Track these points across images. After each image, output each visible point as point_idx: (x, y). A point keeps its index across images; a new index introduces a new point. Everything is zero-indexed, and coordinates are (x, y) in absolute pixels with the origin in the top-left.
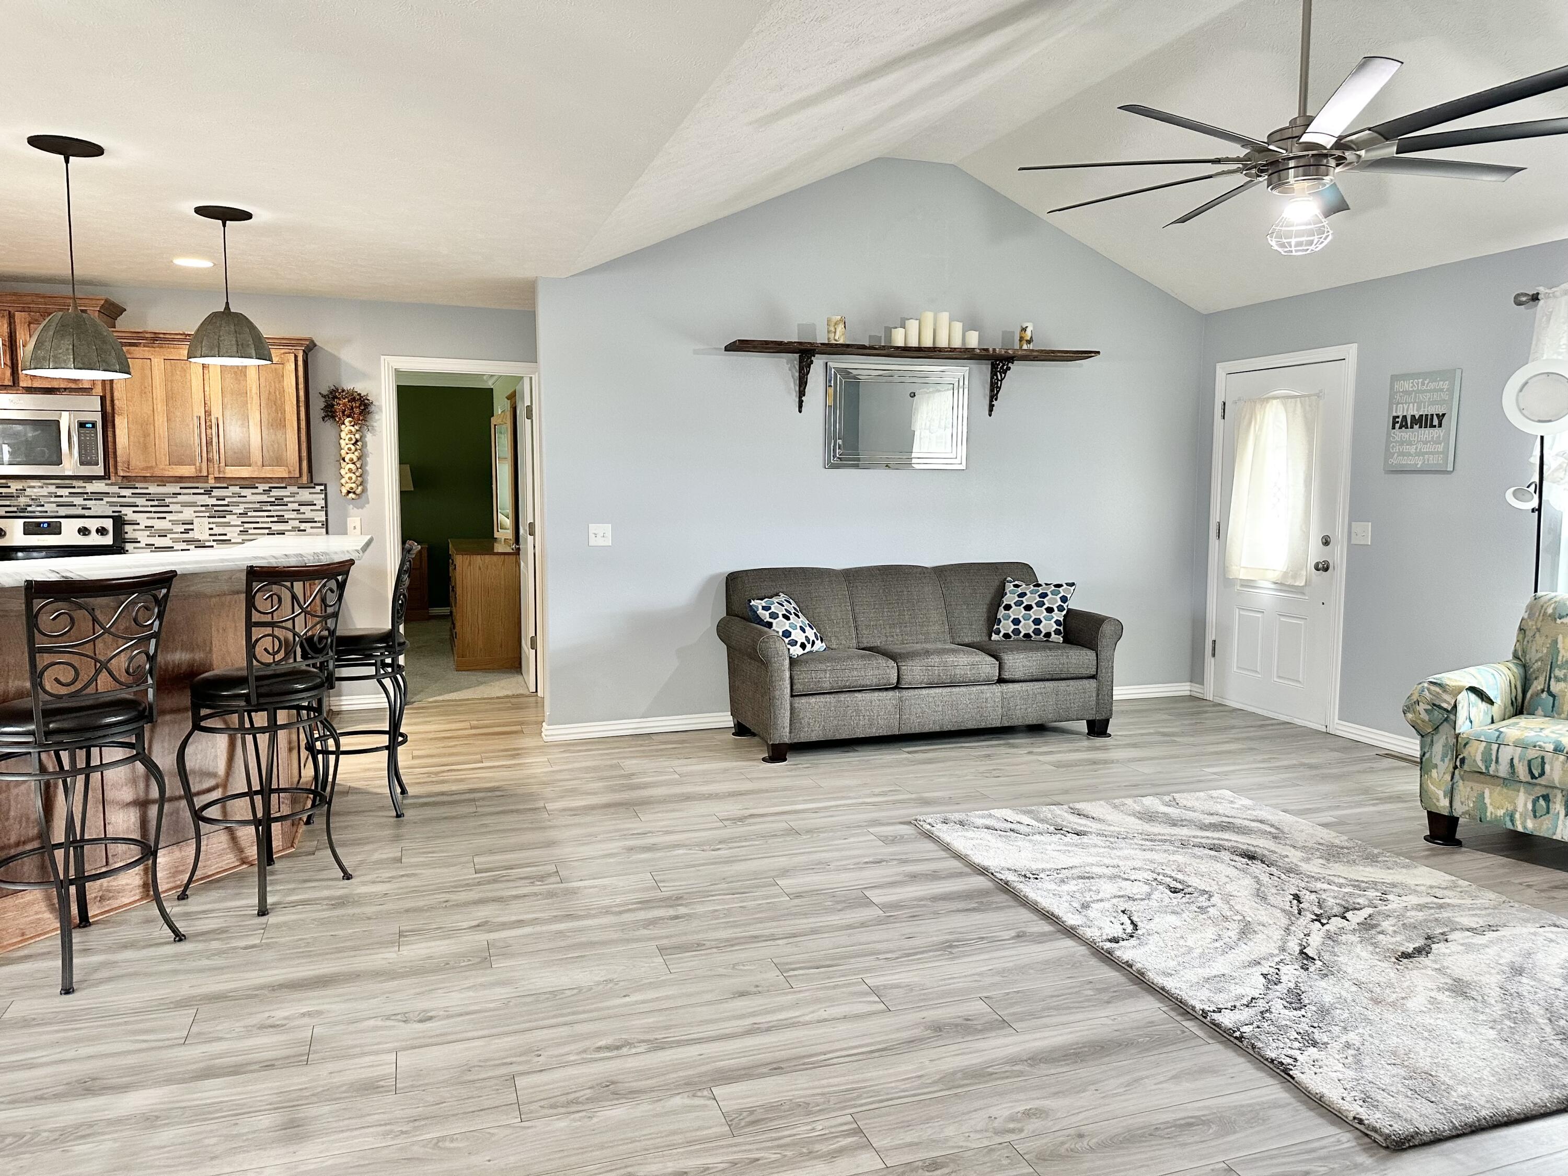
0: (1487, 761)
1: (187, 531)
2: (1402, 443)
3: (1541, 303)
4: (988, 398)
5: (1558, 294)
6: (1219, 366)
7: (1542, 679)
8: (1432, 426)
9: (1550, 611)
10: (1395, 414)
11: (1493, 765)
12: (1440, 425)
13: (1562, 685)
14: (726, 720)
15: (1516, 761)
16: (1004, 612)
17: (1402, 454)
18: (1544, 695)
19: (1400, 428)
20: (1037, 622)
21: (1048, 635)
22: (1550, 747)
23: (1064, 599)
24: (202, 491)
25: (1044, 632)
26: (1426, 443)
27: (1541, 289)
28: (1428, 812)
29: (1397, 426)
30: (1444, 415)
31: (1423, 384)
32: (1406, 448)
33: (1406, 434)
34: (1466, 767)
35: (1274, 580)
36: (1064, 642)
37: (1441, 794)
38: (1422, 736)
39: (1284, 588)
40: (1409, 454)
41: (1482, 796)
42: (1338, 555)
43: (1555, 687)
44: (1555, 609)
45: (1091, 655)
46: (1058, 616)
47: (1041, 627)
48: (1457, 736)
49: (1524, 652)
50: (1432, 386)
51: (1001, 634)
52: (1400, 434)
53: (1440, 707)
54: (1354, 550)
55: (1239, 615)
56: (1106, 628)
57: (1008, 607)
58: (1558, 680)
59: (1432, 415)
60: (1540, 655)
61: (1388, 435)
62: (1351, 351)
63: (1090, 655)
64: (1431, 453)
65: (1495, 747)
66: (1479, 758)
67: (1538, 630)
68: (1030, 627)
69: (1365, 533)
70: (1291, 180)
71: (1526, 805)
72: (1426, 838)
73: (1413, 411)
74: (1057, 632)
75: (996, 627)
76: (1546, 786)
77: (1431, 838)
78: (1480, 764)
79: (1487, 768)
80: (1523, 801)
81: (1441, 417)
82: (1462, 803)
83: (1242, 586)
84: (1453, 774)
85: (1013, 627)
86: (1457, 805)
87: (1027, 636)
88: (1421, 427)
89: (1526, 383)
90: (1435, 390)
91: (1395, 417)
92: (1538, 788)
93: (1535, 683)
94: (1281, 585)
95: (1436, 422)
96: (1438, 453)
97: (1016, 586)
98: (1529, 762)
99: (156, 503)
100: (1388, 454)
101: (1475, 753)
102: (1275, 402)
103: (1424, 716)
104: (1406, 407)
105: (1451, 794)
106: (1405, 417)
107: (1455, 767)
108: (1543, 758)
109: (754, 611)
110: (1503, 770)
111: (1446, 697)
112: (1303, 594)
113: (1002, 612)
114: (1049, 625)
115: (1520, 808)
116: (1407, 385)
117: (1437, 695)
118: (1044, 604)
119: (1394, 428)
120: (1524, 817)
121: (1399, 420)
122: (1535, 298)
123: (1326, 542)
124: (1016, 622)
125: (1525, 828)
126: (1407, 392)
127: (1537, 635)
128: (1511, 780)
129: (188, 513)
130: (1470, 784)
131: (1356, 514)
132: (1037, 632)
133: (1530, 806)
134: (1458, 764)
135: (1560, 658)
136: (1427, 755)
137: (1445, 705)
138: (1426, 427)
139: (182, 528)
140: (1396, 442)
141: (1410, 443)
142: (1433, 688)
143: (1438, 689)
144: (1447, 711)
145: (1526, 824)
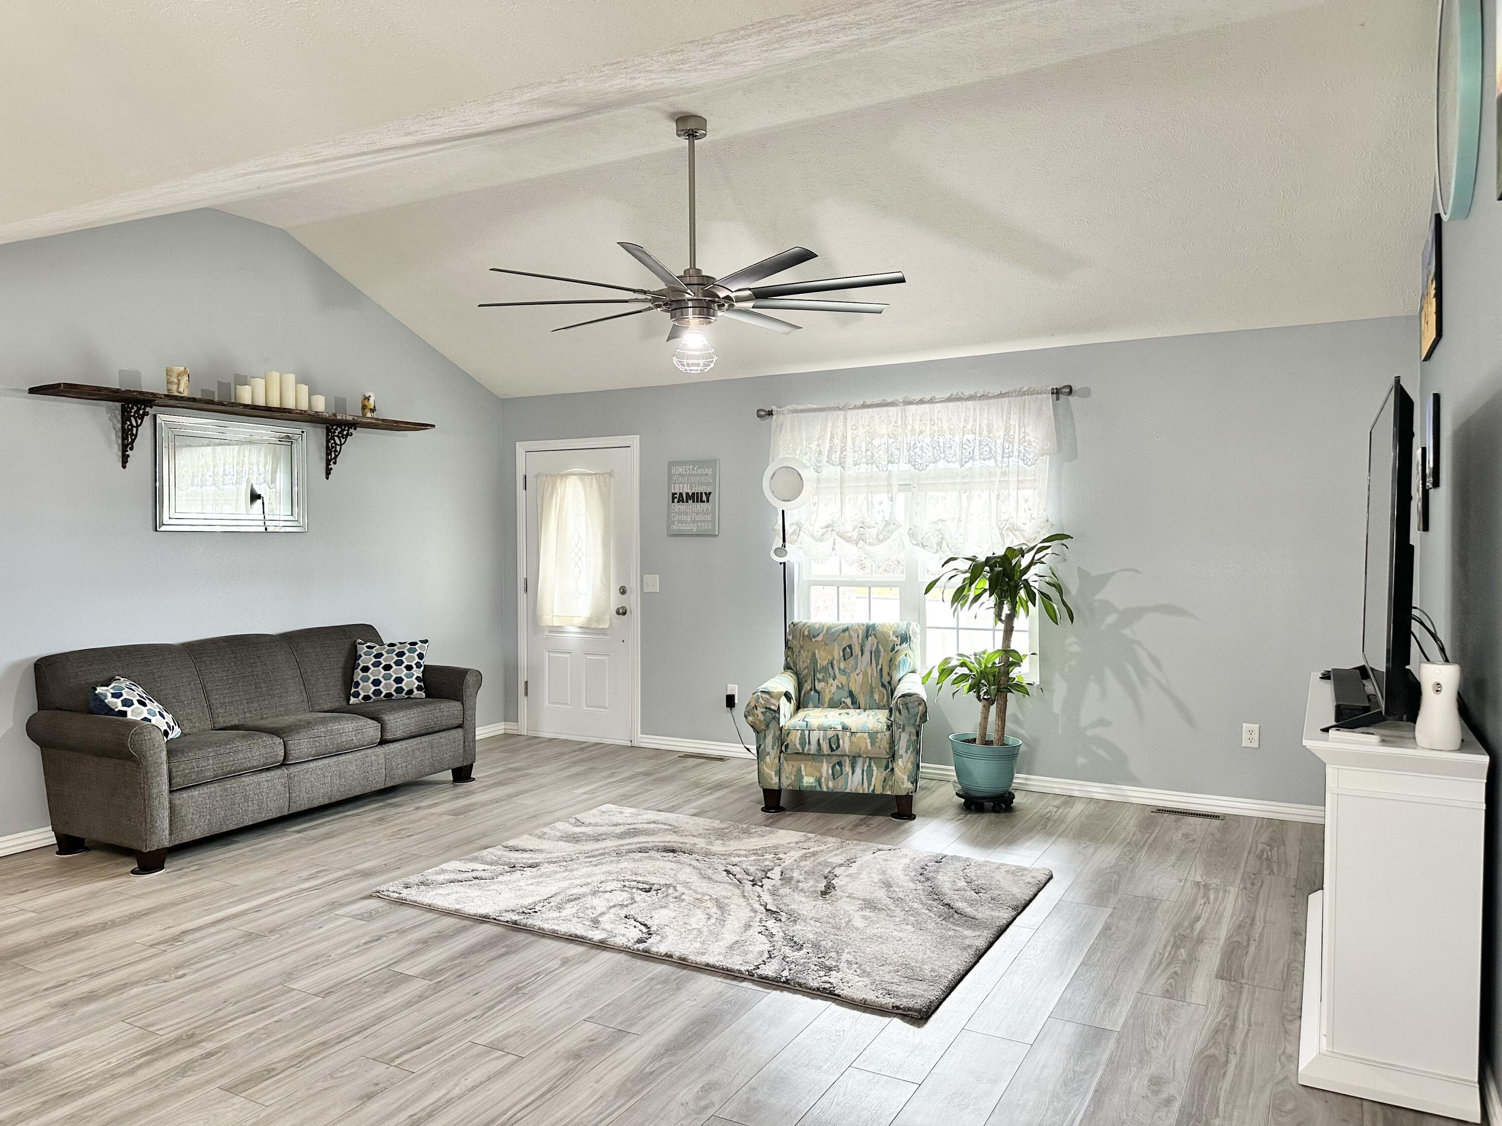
0: (803, 744)
2: (680, 513)
3: (774, 417)
4: (324, 462)
5: (785, 412)
6: (518, 444)
7: (809, 681)
8: (702, 501)
9: (806, 633)
10: (673, 491)
11: (807, 746)
12: (708, 501)
13: (822, 684)
14: (46, 836)
15: (821, 741)
16: (362, 674)
17: (680, 522)
18: (812, 693)
19: (678, 502)
20: (399, 680)
21: (410, 692)
22: (840, 728)
23: (421, 656)
25: (406, 689)
26: (698, 514)
27: (774, 408)
28: (765, 791)
29: (676, 500)
30: (710, 493)
31: (693, 469)
32: (684, 518)
33: (682, 507)
34: (789, 751)
35: (579, 625)
36: (426, 697)
37: (773, 773)
38: (758, 733)
39: (587, 631)
40: (686, 522)
41: (800, 770)
42: (633, 602)
43: (819, 686)
44: (809, 631)
45: (458, 704)
46: (417, 672)
47: (403, 685)
48: (781, 729)
49: (795, 663)
50: (700, 471)
51: (361, 697)
52: (678, 507)
53: (770, 709)
54: (646, 597)
55: (549, 656)
56: (470, 679)
57: (366, 669)
58: (820, 681)
59: (701, 493)
60: (805, 665)
61: (669, 508)
62: (635, 441)
63: (455, 706)
64: (702, 521)
65: (807, 732)
66: (797, 742)
67: (802, 647)
68: (392, 686)
69: (654, 583)
70: (690, 316)
71: (828, 771)
72: (762, 810)
73: (686, 489)
74: (419, 688)
75: (353, 690)
76: (839, 756)
77: (766, 809)
78: (798, 746)
79: (803, 749)
80: (826, 769)
81: (708, 495)
82: (787, 778)
83: (550, 632)
84: (780, 757)
85: (373, 688)
86: (784, 780)
87: (389, 695)
88: (694, 502)
89: (774, 474)
90: (703, 475)
91: (674, 494)
92: (834, 758)
93: (806, 685)
94: (586, 629)
95: (704, 498)
96: (707, 521)
97: (369, 647)
98: (830, 739)
100: (670, 522)
101: (795, 739)
102: (573, 477)
103: (761, 717)
104: (681, 486)
105: (779, 773)
106: (681, 494)
107: (781, 752)
108: (837, 736)
109: (100, 700)
110: (813, 748)
111: (773, 701)
112: (606, 634)
113: (359, 675)
114: (411, 682)
115: (824, 774)
116: (681, 470)
117: (766, 700)
118: (403, 663)
119: (673, 502)
120: (827, 780)
121: (677, 496)
122: (770, 413)
123: (623, 591)
124: (376, 682)
125: (828, 788)
126: (680, 475)
127: (802, 651)
128: (819, 755)
130: (791, 763)
131: (646, 568)
132: (399, 690)
133: (830, 772)
134: (783, 749)
135: (819, 665)
136: (762, 747)
137: (773, 707)
138: (697, 502)
140: (676, 513)
141: (686, 514)
142: (764, 696)
143: (767, 696)
144: (775, 711)
145: (828, 785)
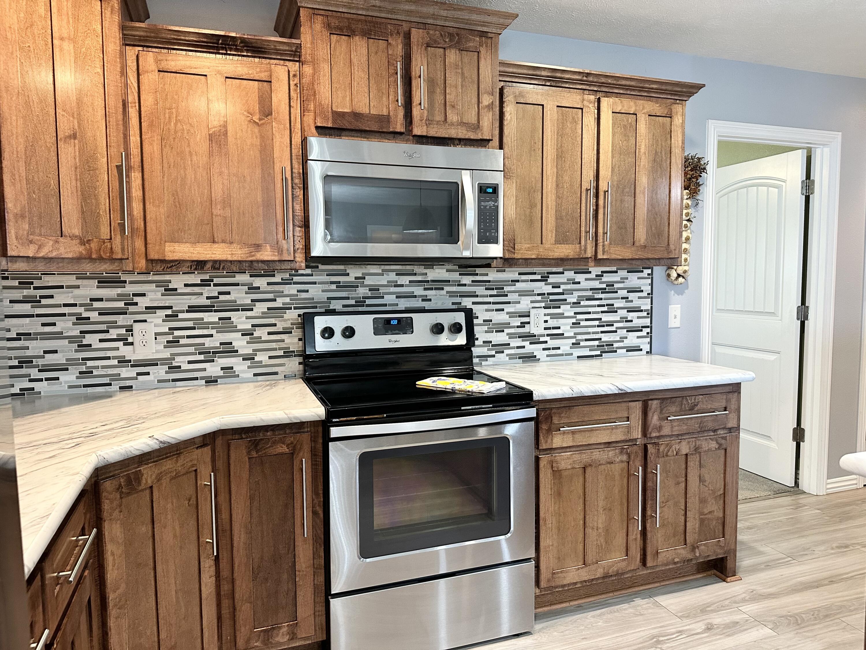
1: (523, 325)
24: (539, 277)
99: (495, 292)
129: (525, 304)
139: (517, 322)
